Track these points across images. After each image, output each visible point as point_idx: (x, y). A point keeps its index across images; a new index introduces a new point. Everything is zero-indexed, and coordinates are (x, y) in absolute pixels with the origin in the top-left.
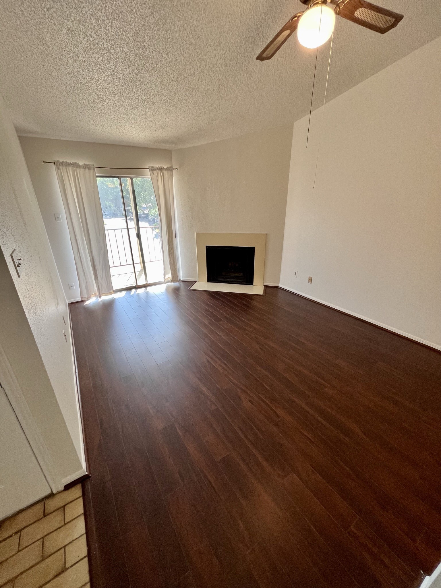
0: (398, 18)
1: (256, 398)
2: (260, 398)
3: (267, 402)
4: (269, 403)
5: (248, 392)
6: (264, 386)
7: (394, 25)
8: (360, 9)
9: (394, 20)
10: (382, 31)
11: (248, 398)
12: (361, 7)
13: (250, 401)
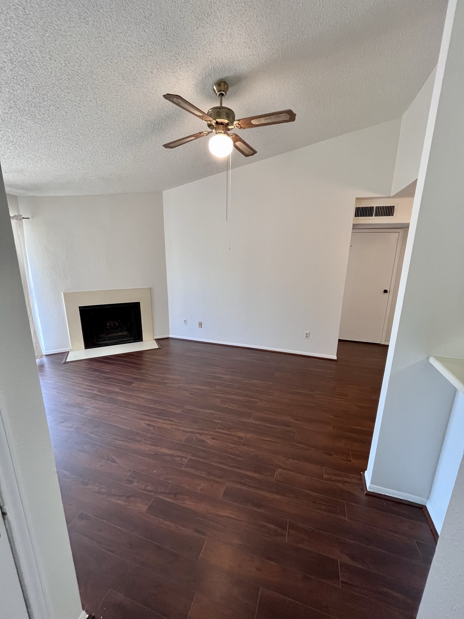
0: (255, 152)
1: (214, 434)
2: (218, 432)
3: (226, 432)
4: (228, 432)
5: (206, 432)
6: (215, 422)
7: (252, 155)
8: (239, 142)
9: (253, 152)
10: (246, 155)
11: (209, 437)
12: (240, 141)
13: (213, 438)
